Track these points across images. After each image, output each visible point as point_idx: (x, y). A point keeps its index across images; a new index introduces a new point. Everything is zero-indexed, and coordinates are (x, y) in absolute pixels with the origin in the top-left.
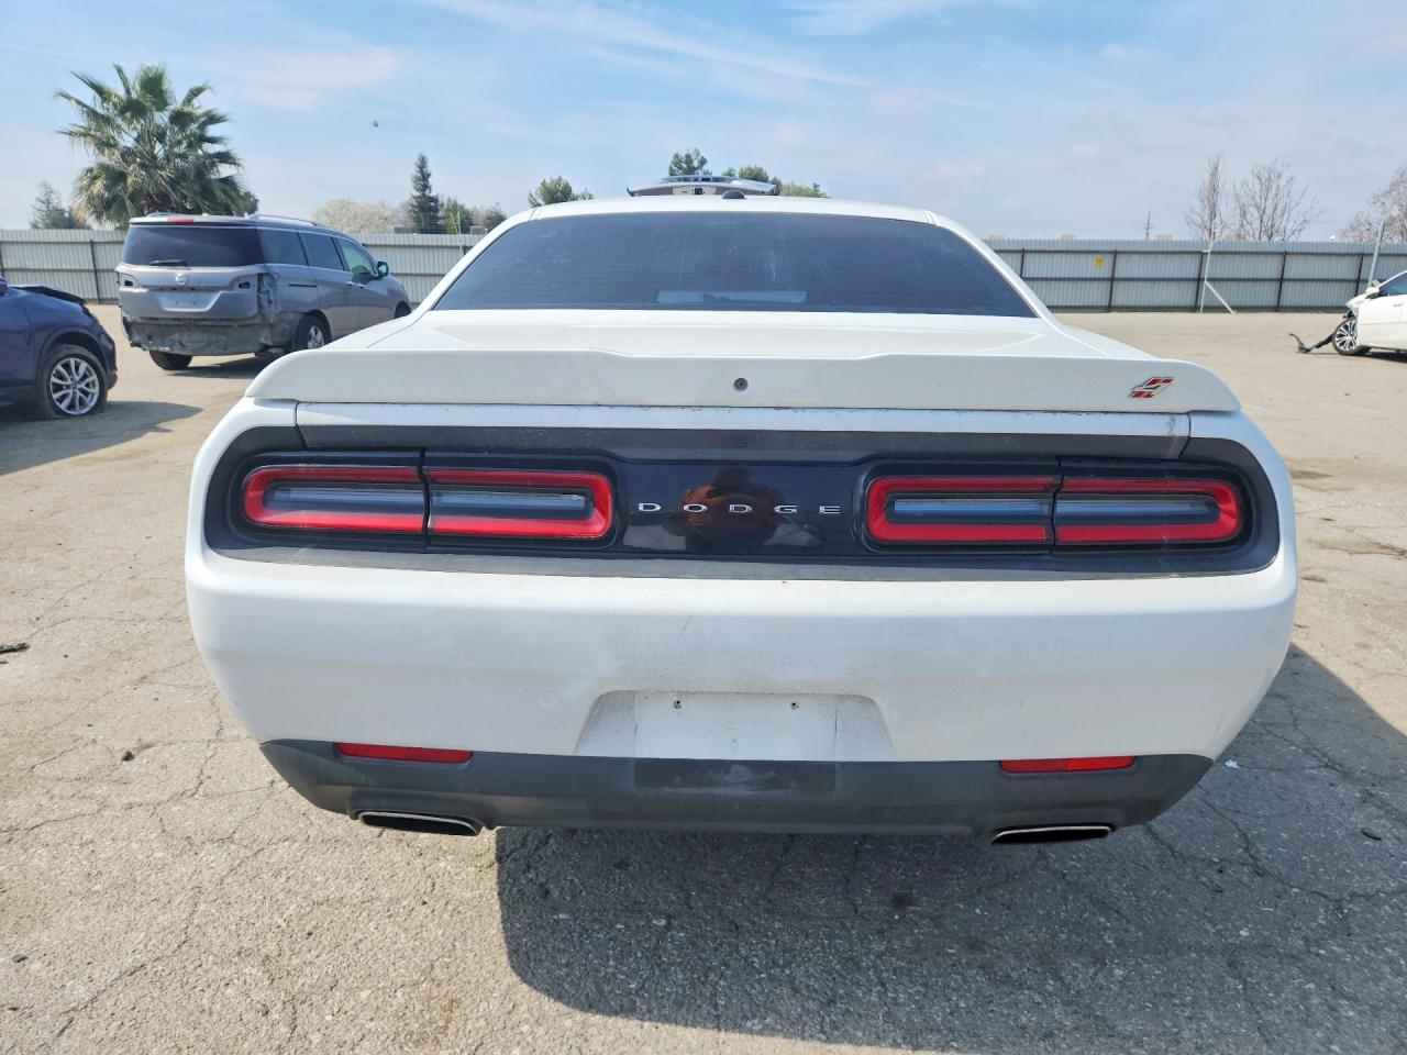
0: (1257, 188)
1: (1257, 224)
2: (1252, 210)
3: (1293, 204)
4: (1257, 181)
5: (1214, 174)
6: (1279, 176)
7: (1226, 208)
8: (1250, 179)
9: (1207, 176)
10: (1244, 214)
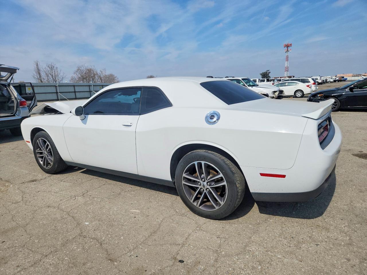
0: (49, 70)
1: (52, 79)
2: (49, 75)
3: (59, 74)
4: (48, 68)
5: (37, 65)
6: (54, 67)
7: (43, 75)
8: (47, 67)
9: (35, 66)
10: (48, 76)
